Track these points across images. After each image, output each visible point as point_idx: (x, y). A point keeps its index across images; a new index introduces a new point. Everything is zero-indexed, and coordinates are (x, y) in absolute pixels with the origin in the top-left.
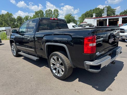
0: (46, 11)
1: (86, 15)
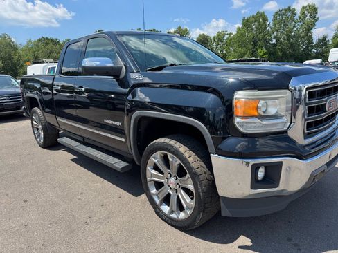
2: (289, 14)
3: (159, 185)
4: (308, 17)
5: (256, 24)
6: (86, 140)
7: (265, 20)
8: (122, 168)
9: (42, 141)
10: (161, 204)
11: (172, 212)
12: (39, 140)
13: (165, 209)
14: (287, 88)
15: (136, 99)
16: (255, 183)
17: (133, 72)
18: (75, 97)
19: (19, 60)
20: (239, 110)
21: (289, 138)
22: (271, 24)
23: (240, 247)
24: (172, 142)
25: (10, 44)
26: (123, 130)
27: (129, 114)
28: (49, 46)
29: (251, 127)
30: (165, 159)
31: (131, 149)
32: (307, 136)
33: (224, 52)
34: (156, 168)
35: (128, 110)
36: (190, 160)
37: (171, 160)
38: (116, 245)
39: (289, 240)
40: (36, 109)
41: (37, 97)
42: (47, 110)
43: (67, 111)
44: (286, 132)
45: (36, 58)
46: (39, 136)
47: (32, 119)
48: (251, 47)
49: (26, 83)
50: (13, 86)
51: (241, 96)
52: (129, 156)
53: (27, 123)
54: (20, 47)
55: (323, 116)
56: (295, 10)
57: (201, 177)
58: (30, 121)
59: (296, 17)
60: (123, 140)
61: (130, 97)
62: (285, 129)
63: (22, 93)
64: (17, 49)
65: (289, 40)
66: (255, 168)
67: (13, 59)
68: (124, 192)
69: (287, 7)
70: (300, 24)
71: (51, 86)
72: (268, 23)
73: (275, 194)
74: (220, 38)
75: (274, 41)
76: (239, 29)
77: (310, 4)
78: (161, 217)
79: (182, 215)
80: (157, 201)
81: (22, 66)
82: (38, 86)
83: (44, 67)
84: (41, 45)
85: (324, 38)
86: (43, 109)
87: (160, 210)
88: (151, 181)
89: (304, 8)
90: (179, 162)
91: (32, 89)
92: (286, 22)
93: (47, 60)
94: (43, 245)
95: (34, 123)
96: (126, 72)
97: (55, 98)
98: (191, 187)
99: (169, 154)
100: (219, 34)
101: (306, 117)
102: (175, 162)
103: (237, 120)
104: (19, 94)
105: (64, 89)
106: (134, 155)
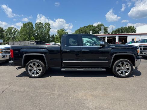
0: (36, 23)
1: (80, 31)
2: (41, 25)
4: (47, 27)
65: (42, 34)
69: (40, 22)
70: (45, 29)
72: (33, 27)
75: (36, 34)
89: (45, 23)
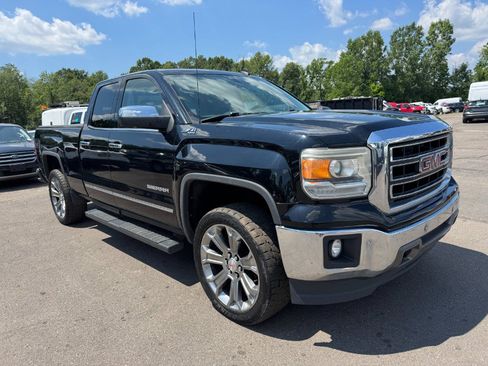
2: (414, 33)
3: (217, 269)
4: (440, 38)
5: (367, 48)
6: (124, 213)
7: (380, 43)
8: (171, 248)
9: (64, 215)
10: (219, 293)
11: (233, 302)
12: (59, 214)
13: (225, 299)
14: (365, 145)
15: (188, 158)
16: (329, 261)
17: (184, 124)
18: (109, 155)
19: (28, 102)
20: (307, 172)
21: (370, 205)
22: (389, 48)
23: (316, 344)
24: (231, 212)
25: (17, 79)
26: (171, 198)
27: (179, 177)
28: (72, 82)
29: (322, 192)
30: (224, 234)
31: (181, 223)
32: (393, 203)
33: (323, 87)
34: (213, 246)
35: (177, 172)
36: (253, 234)
37: (230, 235)
38: (160, 344)
39: (379, 334)
40: (57, 171)
41: (57, 155)
42: (71, 173)
43: (97, 174)
44: (366, 197)
45: (53, 98)
46: (60, 208)
47: (50, 186)
48: (360, 80)
49: (43, 136)
50: (23, 139)
51: (309, 155)
52: (179, 232)
53: (43, 191)
54: (30, 83)
55: (415, 178)
56: (421, 28)
57: (266, 256)
58: (47, 188)
59: (423, 39)
60: (171, 211)
61: (179, 156)
62: (365, 194)
63: (38, 149)
64: (26, 86)
65: (413, 70)
66: (328, 242)
67: (20, 99)
68: (173, 280)
69: (410, 24)
70: (429, 48)
71: (77, 141)
72: (383, 47)
73: (356, 275)
74: (315, 68)
75: (393, 72)
76: (343, 54)
77: (443, 20)
78: (219, 310)
79: (245, 306)
80: (215, 289)
81: (34, 109)
82: (59, 140)
83: (66, 113)
84: (61, 80)
85: (464, 67)
86: (66, 172)
87: (218, 301)
88: (207, 263)
89: (433, 25)
90: (240, 237)
91: (51, 144)
92: (409, 45)
93: (70, 103)
94: (67, 346)
95: (53, 190)
96: (175, 123)
97: (83, 156)
98: (254, 269)
99: (227, 228)
100: (314, 63)
101: (392, 180)
102: (235, 237)
103: (305, 184)
104: (31, 151)
105: (95, 144)
106: (185, 230)
